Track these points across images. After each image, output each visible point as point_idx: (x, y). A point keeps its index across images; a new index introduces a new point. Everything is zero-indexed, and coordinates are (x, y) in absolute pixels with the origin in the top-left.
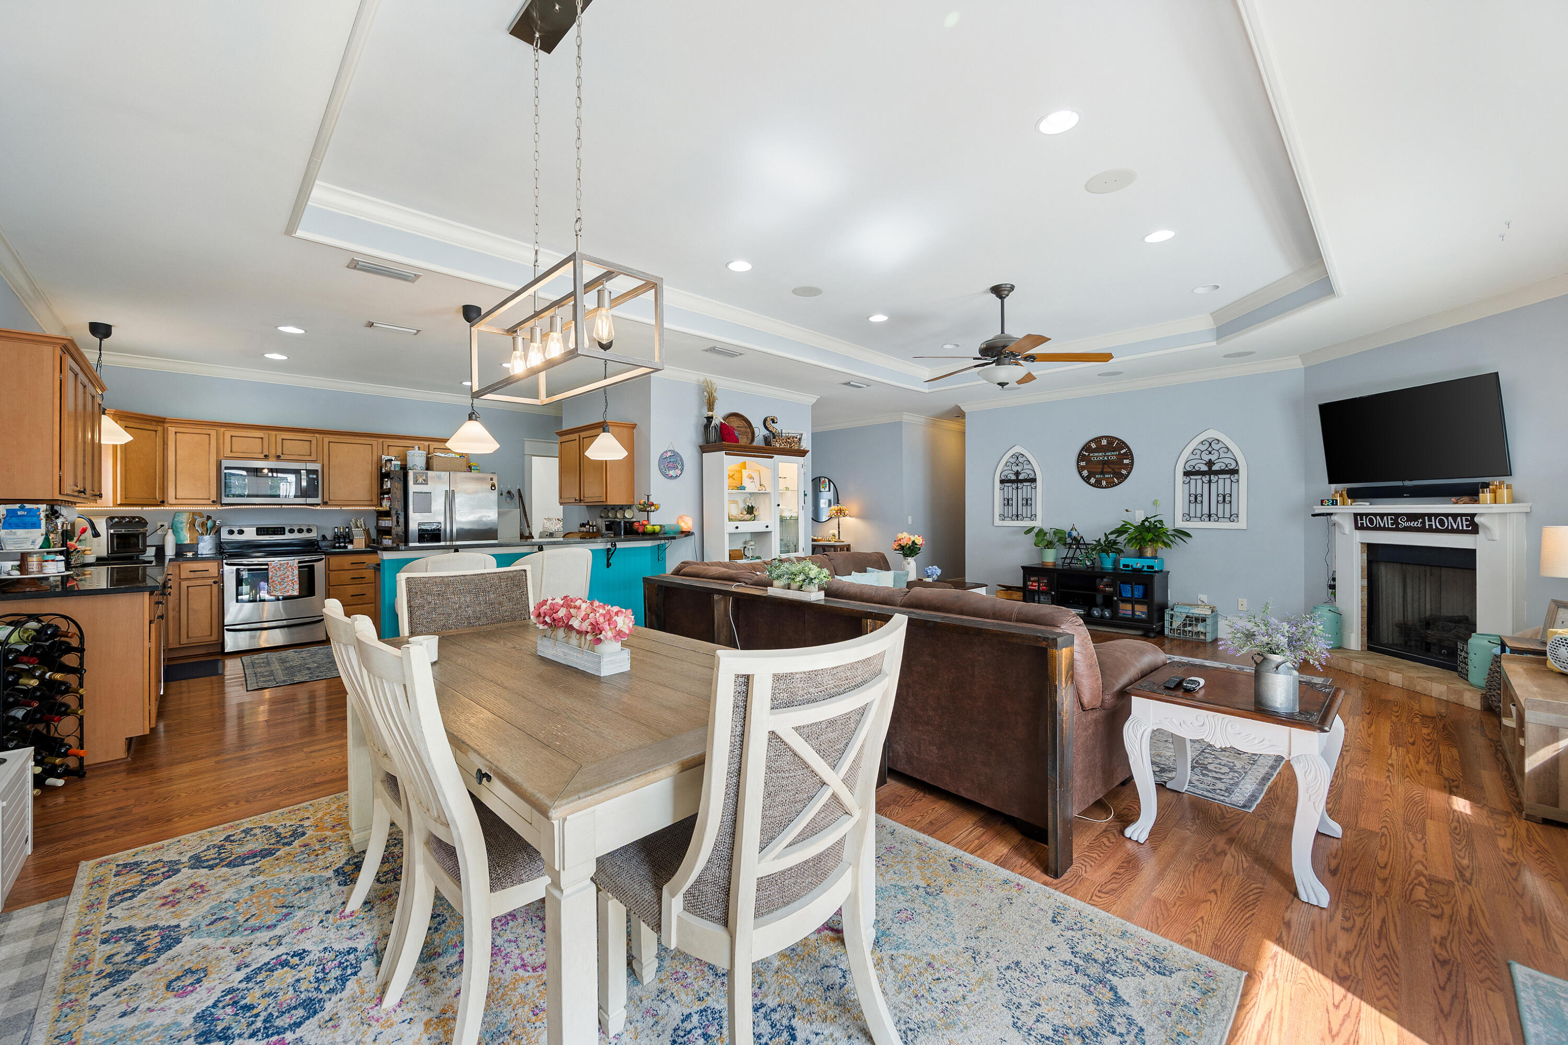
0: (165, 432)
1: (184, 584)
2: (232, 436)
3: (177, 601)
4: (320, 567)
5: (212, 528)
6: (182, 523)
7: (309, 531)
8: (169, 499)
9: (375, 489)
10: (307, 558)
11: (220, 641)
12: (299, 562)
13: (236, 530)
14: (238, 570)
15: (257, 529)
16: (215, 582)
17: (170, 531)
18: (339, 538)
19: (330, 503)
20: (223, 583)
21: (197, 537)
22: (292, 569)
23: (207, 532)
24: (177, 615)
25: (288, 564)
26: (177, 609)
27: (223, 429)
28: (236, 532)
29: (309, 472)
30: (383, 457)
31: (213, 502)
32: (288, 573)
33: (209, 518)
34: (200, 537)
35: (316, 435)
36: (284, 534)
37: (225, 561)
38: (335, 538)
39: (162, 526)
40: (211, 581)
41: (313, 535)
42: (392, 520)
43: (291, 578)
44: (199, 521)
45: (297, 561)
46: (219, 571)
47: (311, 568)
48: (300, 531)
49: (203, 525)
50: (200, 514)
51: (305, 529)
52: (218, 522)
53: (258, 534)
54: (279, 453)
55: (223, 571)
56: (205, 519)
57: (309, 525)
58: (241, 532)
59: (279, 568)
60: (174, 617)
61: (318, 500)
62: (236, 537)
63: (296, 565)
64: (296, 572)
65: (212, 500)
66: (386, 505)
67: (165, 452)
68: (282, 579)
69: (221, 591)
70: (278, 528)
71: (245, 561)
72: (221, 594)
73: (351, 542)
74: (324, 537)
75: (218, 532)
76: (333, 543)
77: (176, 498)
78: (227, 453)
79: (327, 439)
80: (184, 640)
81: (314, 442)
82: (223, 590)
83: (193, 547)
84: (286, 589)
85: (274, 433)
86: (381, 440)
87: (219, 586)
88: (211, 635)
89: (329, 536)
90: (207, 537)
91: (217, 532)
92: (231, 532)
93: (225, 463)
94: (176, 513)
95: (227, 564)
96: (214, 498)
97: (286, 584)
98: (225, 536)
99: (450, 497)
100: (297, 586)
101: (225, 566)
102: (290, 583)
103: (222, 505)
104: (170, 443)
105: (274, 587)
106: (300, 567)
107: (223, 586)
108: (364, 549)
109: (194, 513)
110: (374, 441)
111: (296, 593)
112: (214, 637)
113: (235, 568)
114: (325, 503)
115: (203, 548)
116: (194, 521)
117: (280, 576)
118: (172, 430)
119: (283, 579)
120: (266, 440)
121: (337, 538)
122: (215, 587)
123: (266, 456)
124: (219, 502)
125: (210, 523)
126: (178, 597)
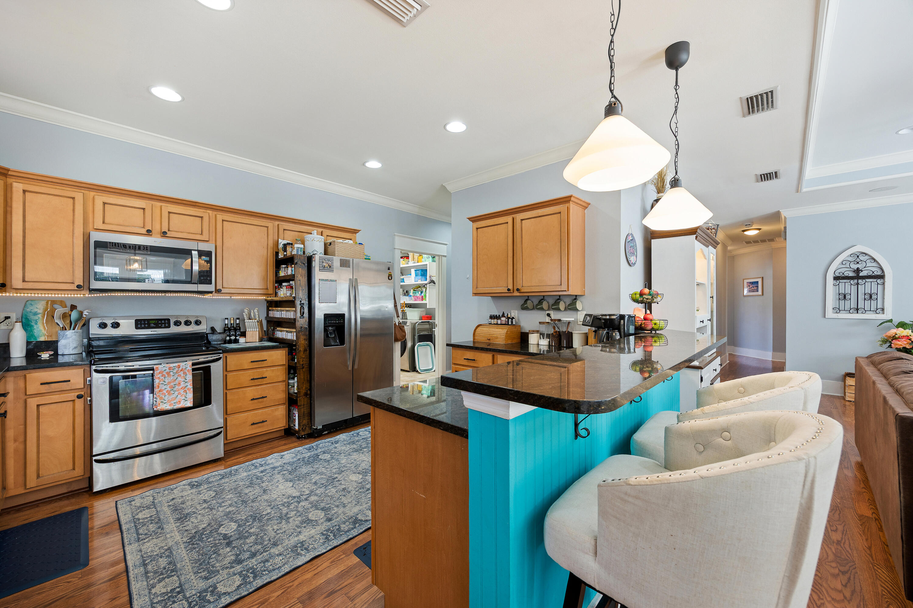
0: (8, 190)
1: (33, 403)
2: (104, 204)
3: (22, 427)
4: (216, 369)
5: (77, 321)
6: (36, 314)
7: (198, 323)
8: (14, 282)
9: (271, 277)
10: (202, 359)
11: (87, 475)
12: (193, 364)
13: (109, 322)
14: (111, 378)
15: (137, 321)
16: (79, 397)
17: (18, 326)
18: (230, 330)
19: (224, 291)
20: (91, 396)
21: (57, 332)
22: (185, 373)
23: (72, 325)
24: (21, 447)
25: (179, 367)
26: (21, 439)
27: (92, 194)
28: (109, 325)
29: (201, 253)
30: (280, 241)
31: (79, 286)
32: (179, 379)
33: (73, 307)
34: (61, 333)
35: (208, 211)
36: (169, 327)
37: (94, 367)
38: (225, 330)
39: (7, 318)
40: (73, 395)
41: (203, 328)
42: (295, 311)
43: (182, 384)
44: (59, 311)
45: (190, 363)
46: (85, 380)
47: (207, 372)
48: (187, 323)
49: (65, 316)
50: (62, 303)
51: (193, 321)
52: (85, 313)
53: (137, 328)
54: (165, 229)
55: (90, 381)
56: (67, 310)
57: (197, 317)
58: (116, 325)
59: (168, 373)
60: (16, 450)
61: (211, 288)
62: (110, 332)
63: (190, 368)
64: (190, 377)
65: (77, 284)
66: (283, 293)
67: (9, 216)
68: (170, 387)
69: (89, 409)
70: (161, 320)
71: (122, 366)
72: (88, 412)
73: (243, 334)
74: (213, 330)
75: (86, 325)
76: (223, 336)
77: (24, 281)
78: (99, 224)
79: (220, 216)
80: (32, 482)
81: (206, 219)
82: (91, 405)
83: (52, 345)
84: (177, 400)
85: (159, 204)
86: (277, 223)
87: (85, 401)
88: (74, 469)
89: (219, 328)
90: (70, 333)
91: (84, 325)
92: (103, 326)
93: (96, 236)
94: (28, 302)
95: (97, 371)
96: (79, 281)
97: (176, 393)
98: (95, 330)
99: (354, 286)
100: (190, 395)
101: (95, 375)
102: (182, 392)
103: (91, 291)
104: (14, 205)
105: (161, 398)
106: (194, 370)
107: (91, 401)
108: (258, 344)
109: (54, 302)
110: (270, 224)
111: (190, 404)
112: (79, 471)
113: (108, 376)
114: (218, 291)
115: (65, 347)
116: (53, 310)
117: (169, 383)
118: (18, 187)
119: (172, 388)
120: (148, 212)
121: (227, 329)
122: (80, 404)
123: (149, 231)
124: (86, 286)
125: (74, 315)
126: (22, 421)
